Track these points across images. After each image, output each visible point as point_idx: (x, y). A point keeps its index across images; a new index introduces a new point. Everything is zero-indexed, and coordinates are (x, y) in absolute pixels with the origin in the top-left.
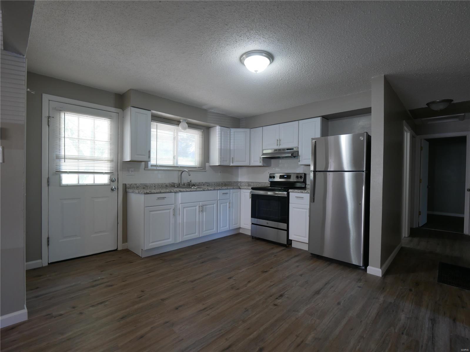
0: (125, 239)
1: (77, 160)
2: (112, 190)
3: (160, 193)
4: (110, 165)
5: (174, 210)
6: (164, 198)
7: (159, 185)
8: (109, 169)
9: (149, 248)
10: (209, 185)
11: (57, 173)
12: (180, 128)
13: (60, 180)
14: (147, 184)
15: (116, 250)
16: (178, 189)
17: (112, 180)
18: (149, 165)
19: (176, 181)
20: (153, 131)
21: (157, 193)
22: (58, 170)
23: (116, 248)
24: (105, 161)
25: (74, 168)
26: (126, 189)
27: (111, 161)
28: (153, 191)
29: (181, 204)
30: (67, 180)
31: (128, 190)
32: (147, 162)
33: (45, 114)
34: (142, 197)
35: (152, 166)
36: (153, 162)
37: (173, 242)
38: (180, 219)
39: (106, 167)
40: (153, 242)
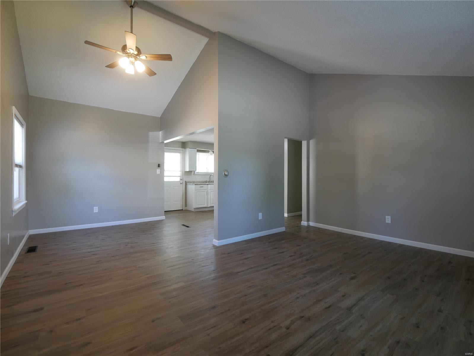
0: (186, 206)
2: (181, 183)
3: (201, 184)
4: (180, 173)
5: (207, 192)
6: (202, 187)
7: (199, 182)
9: (197, 207)
12: (209, 154)
15: (182, 210)
16: (208, 183)
17: (181, 179)
18: (196, 173)
19: (208, 180)
20: (197, 156)
21: (200, 185)
23: (182, 209)
24: (178, 171)
26: (186, 183)
27: (181, 171)
28: (198, 184)
29: (210, 190)
30: (166, 179)
31: (187, 184)
32: (194, 171)
34: (194, 186)
35: (197, 173)
36: (197, 171)
37: (206, 206)
38: (209, 197)
40: (198, 205)
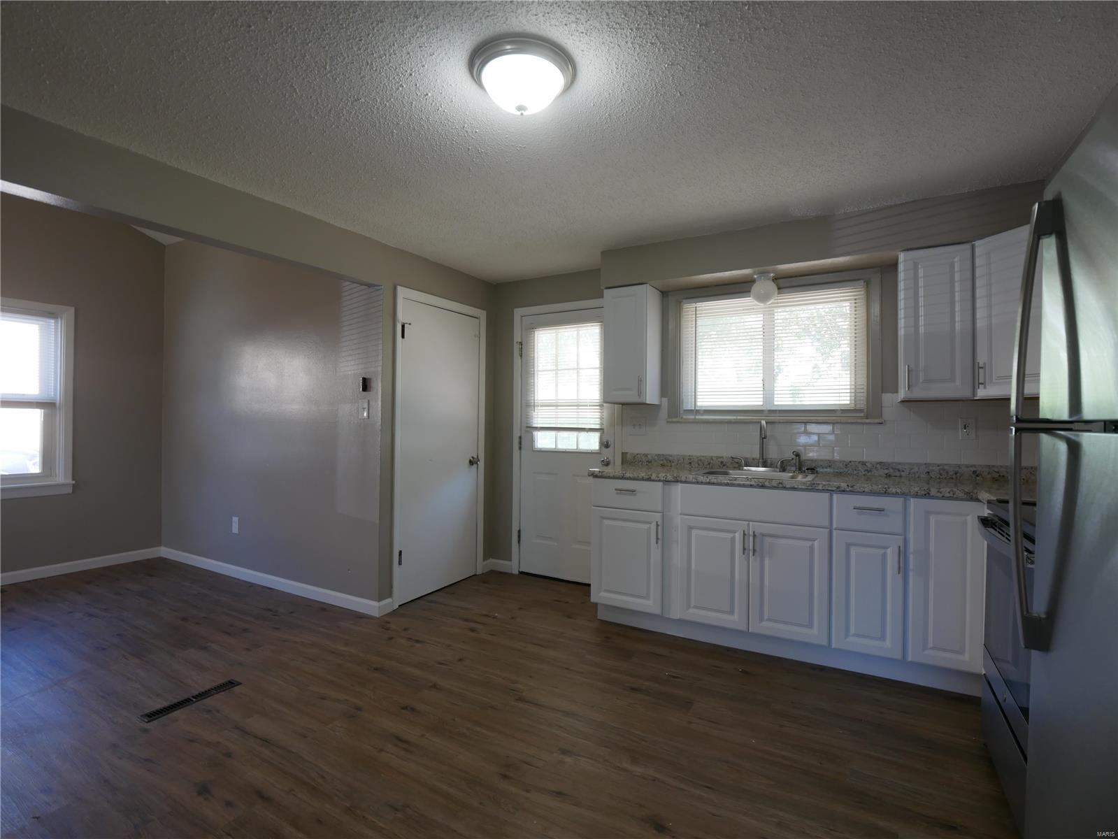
1: (554, 408)
2: (603, 464)
3: (623, 478)
4: (598, 414)
5: (661, 527)
7: (701, 460)
8: (598, 421)
9: (600, 601)
10: (897, 474)
11: (528, 429)
13: (532, 441)
14: (671, 456)
17: (605, 444)
18: (682, 411)
22: (529, 425)
24: (590, 405)
25: (548, 421)
29: (681, 514)
30: (544, 441)
33: (517, 338)
35: (685, 412)
38: (677, 557)
39: (592, 418)
40: (607, 591)
